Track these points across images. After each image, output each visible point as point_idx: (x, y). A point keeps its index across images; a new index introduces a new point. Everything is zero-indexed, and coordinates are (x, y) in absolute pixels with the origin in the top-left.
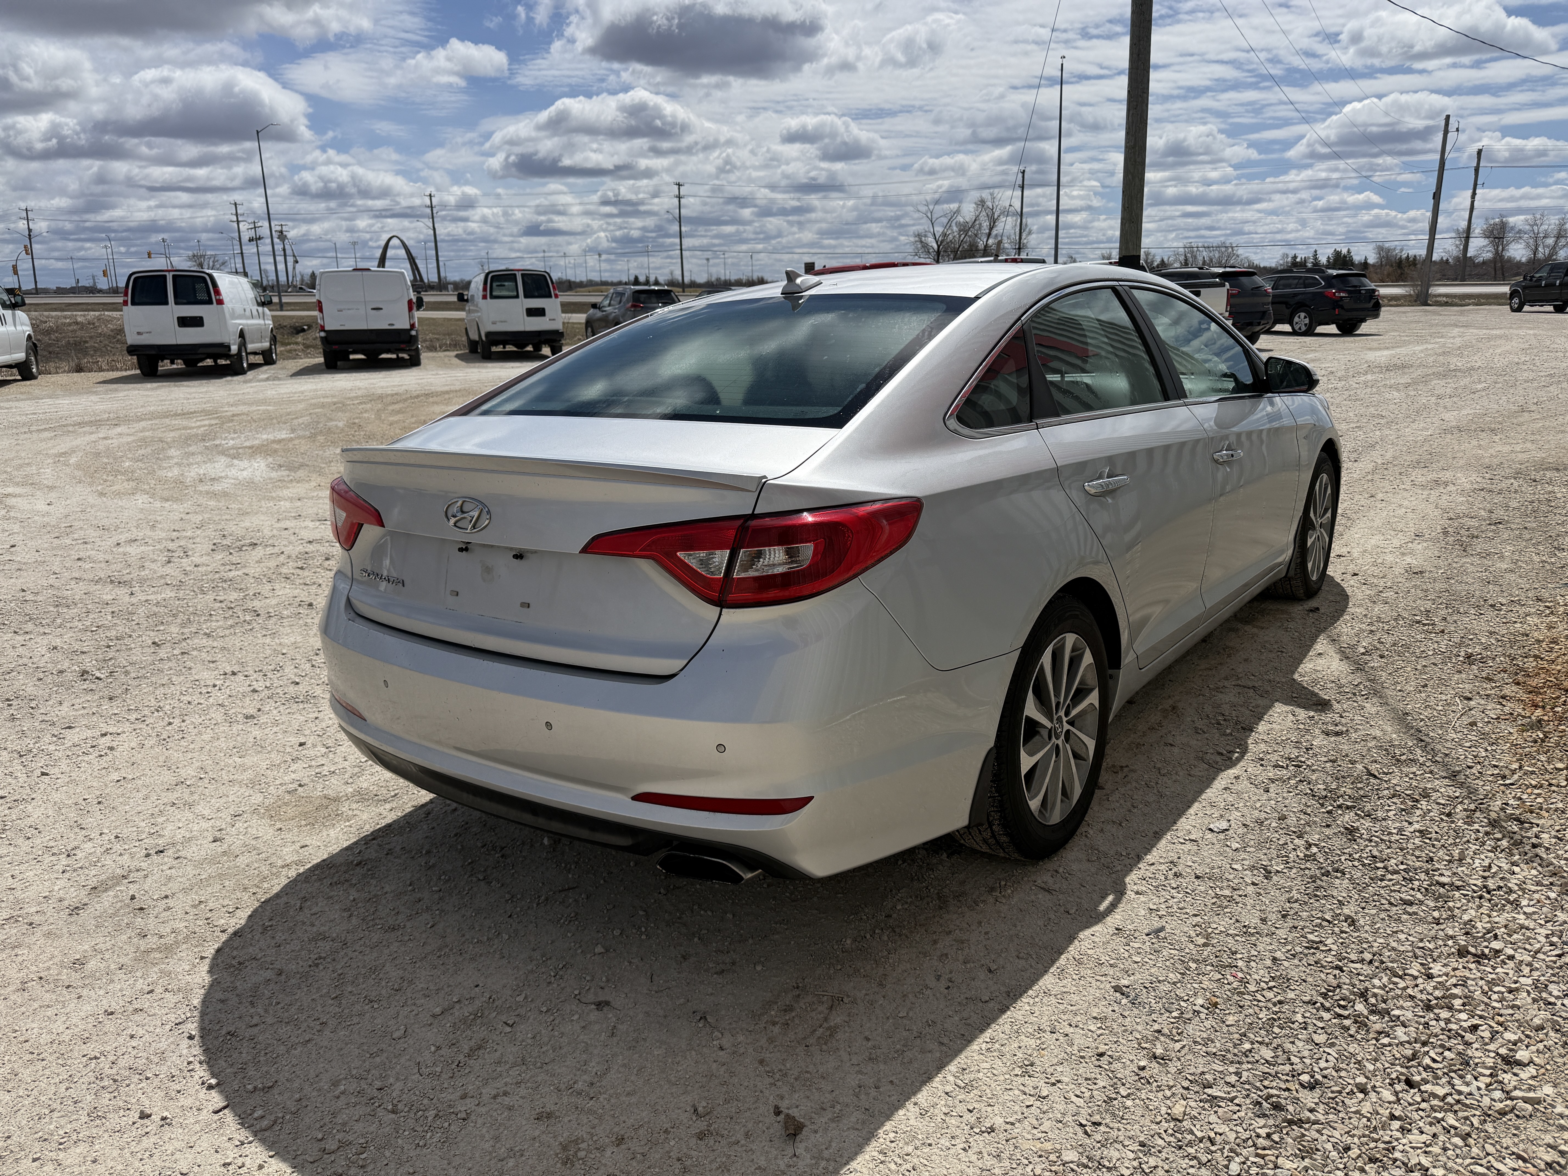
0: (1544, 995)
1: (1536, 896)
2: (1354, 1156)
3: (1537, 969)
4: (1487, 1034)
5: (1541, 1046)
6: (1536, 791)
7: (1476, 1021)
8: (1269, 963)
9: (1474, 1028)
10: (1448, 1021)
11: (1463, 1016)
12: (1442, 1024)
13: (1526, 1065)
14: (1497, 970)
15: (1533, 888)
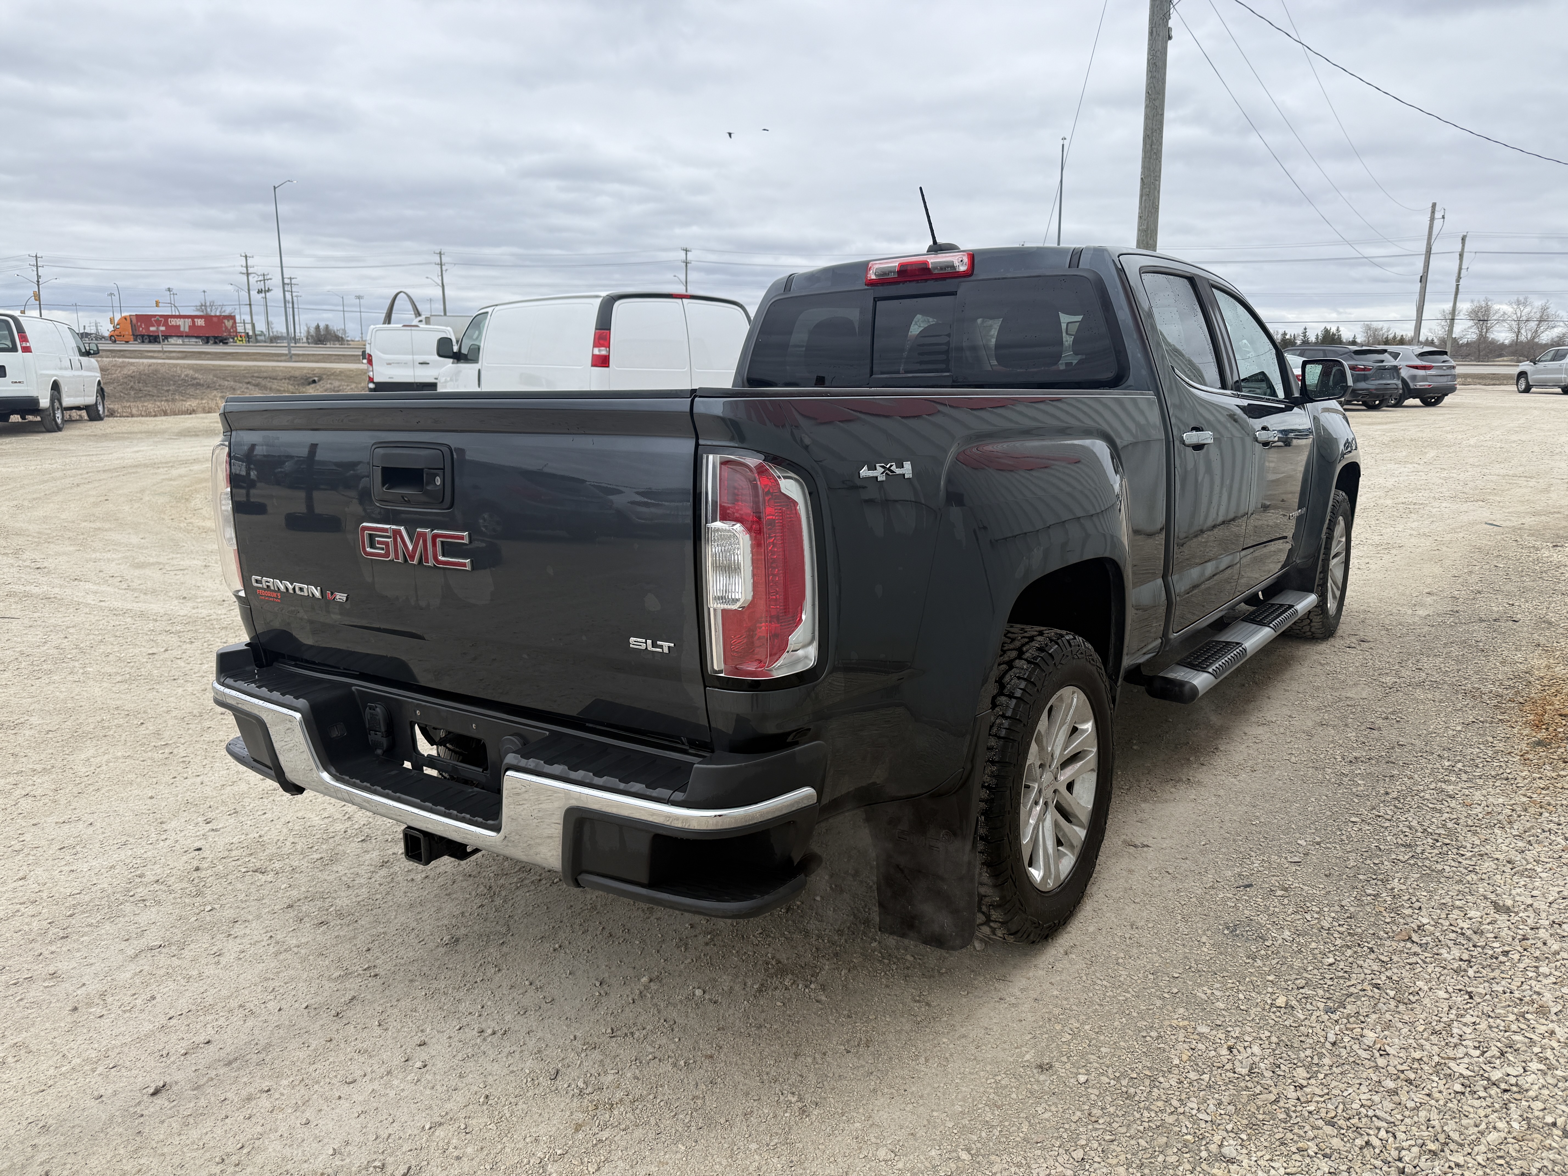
0: (1558, 931)
1: (1548, 866)
2: (1421, 1030)
3: (1553, 914)
4: (1516, 957)
5: (1558, 964)
6: (1544, 792)
7: (1507, 948)
8: (1337, 908)
9: (1506, 953)
10: (1483, 948)
11: (1496, 945)
12: (1479, 949)
13: (1547, 976)
14: (1520, 915)
15: (1546, 860)
